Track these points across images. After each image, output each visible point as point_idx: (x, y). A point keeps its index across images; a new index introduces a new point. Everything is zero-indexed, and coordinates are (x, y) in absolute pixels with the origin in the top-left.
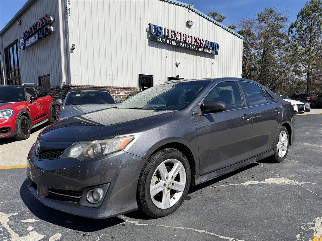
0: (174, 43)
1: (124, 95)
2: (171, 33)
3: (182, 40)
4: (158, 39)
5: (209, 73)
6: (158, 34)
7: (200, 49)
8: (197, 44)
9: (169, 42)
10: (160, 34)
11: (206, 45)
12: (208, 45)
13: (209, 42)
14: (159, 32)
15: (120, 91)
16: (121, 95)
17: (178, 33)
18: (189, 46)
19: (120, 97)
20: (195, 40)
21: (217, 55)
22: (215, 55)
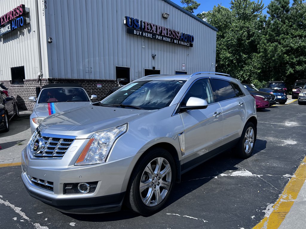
0: (150, 35)
1: (101, 88)
2: (147, 26)
3: (158, 33)
4: (135, 32)
5: (184, 65)
6: (135, 27)
7: (175, 41)
8: (173, 37)
9: (145, 34)
10: (137, 26)
11: (181, 37)
12: (183, 37)
13: (184, 34)
14: (136, 25)
15: (97, 83)
16: (98, 88)
17: (154, 26)
18: (165, 39)
19: (97, 90)
20: (170, 33)
21: (192, 48)
22: (190, 47)
